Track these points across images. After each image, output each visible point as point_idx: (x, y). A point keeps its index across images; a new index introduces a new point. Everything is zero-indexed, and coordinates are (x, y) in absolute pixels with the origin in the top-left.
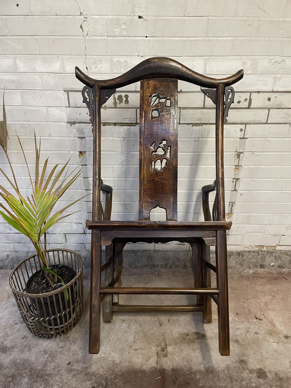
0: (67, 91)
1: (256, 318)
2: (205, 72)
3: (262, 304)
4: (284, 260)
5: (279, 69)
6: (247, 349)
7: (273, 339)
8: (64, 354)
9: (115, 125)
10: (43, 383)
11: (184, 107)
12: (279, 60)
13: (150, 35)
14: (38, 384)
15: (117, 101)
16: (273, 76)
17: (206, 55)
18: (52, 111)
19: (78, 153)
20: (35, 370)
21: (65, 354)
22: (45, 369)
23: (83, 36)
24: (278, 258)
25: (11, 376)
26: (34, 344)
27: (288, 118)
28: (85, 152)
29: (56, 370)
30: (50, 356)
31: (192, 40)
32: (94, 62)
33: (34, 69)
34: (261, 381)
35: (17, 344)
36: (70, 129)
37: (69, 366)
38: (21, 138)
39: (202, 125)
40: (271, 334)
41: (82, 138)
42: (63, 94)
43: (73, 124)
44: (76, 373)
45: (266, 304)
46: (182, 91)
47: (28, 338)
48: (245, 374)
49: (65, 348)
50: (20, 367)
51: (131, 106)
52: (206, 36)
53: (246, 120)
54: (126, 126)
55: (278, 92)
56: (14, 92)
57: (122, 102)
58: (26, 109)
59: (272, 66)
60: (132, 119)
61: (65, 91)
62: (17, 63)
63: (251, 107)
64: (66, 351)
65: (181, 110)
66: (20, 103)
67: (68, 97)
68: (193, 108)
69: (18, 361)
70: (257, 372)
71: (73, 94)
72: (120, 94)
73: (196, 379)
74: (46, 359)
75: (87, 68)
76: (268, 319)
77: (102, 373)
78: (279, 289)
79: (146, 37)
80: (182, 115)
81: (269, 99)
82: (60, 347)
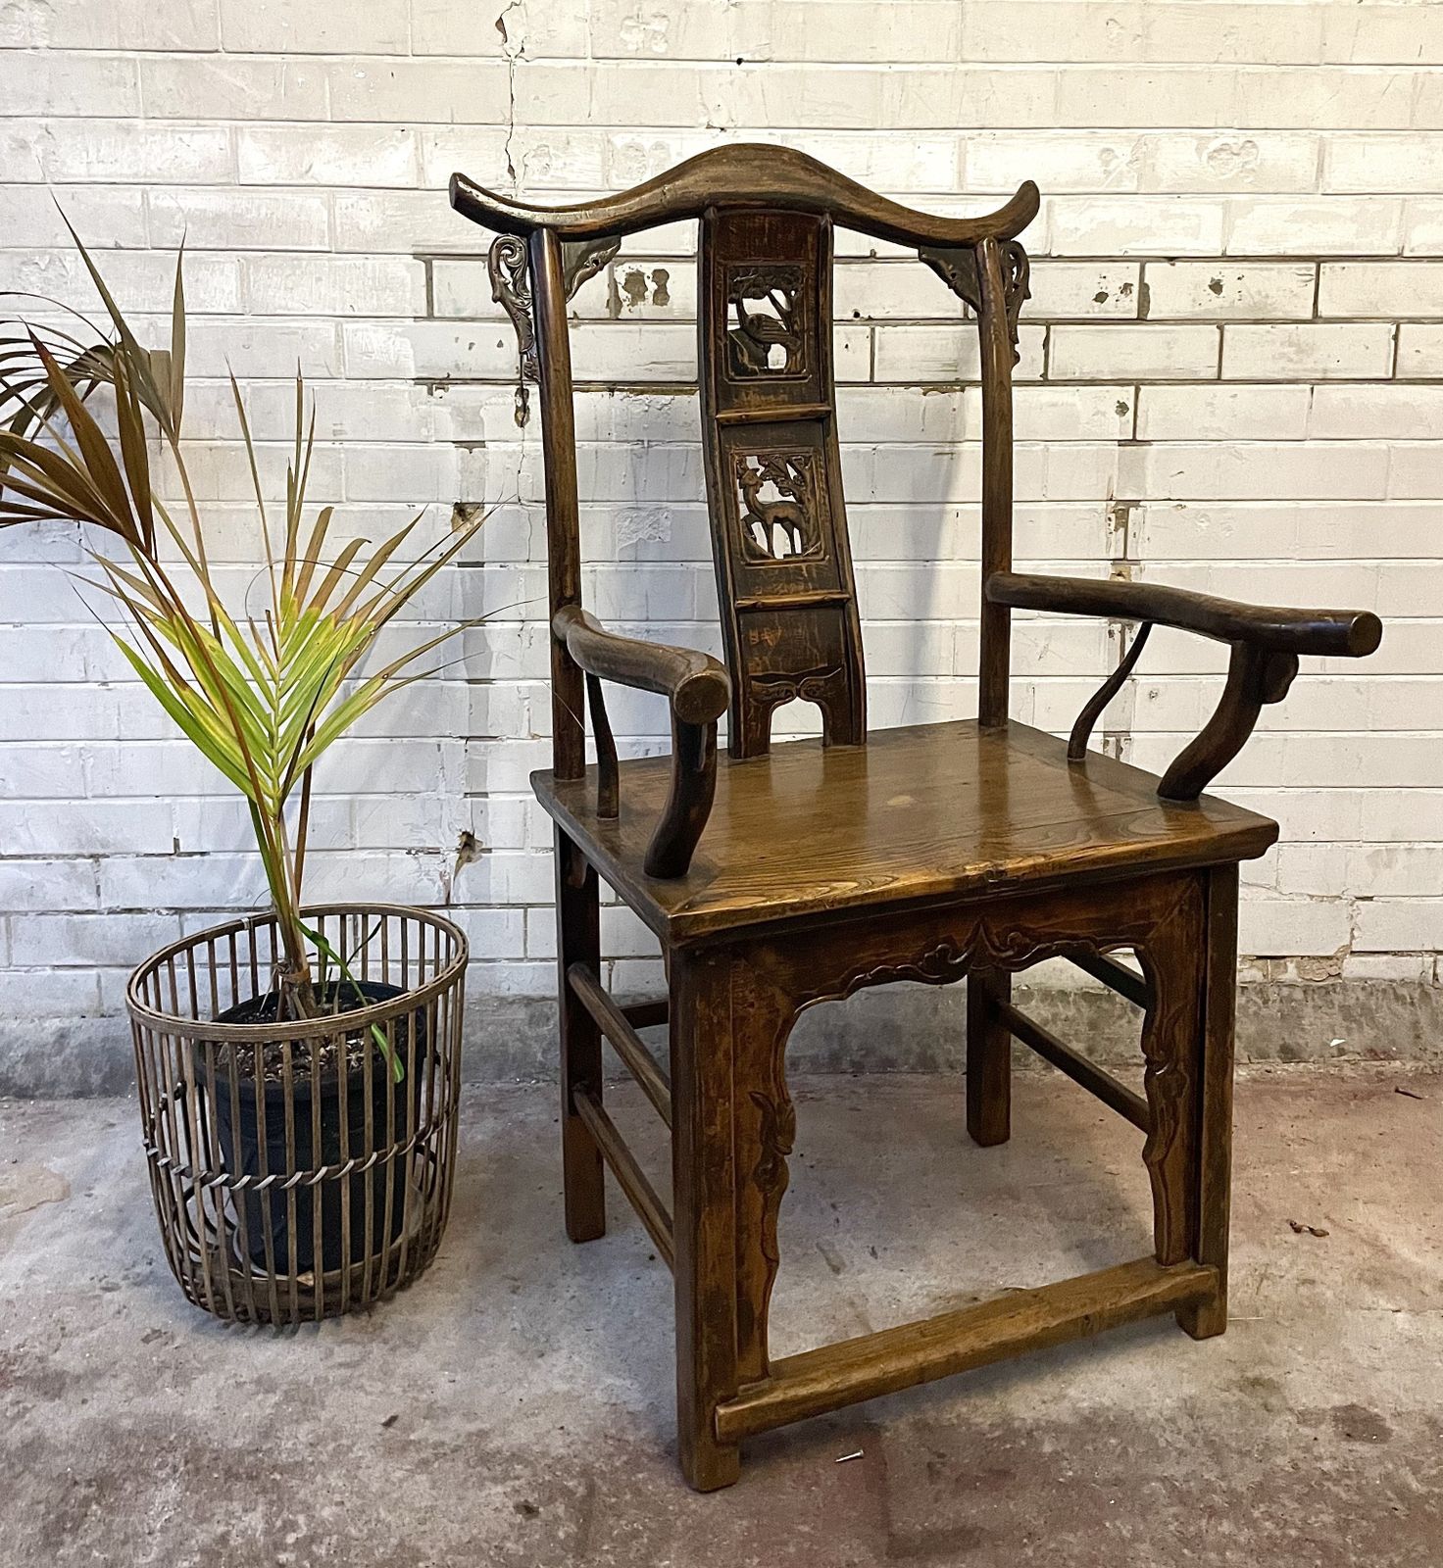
0: (427, 258)
1: (1298, 1230)
2: (962, 187)
3: (1316, 1184)
4: (1388, 1022)
5: (1237, 175)
6: (1270, 1340)
7: (1391, 1298)
8: (361, 1388)
9: (612, 391)
10: (261, 1499)
11: (884, 316)
12: (1231, 141)
13: (753, 55)
14: (237, 1506)
15: (622, 294)
16: (1222, 198)
17: (961, 126)
18: (359, 334)
19: (450, 511)
20: (214, 1451)
21: (369, 1389)
22: (264, 1448)
23: (506, 57)
24: (1361, 1016)
25: (91, 1480)
26: (205, 1358)
27: (1301, 361)
28: (480, 506)
29: (326, 1446)
30: (288, 1397)
31: (907, 72)
32: (539, 147)
33: (307, 172)
34: (1362, 1449)
35: (115, 1363)
36: (424, 407)
37: (391, 1430)
38: (216, 448)
39: (963, 390)
40: (1376, 1283)
41: (469, 445)
42: (408, 267)
43: (437, 388)
44: (427, 1454)
45: (1334, 1180)
46: (878, 255)
47: (173, 1338)
48: (1280, 1428)
49: (364, 1368)
50: (138, 1446)
51: (676, 315)
52: (959, 59)
53: (1135, 368)
54: (656, 392)
55: (1246, 258)
56: (214, 259)
57: (643, 298)
58: (250, 327)
59: (1211, 163)
60: (679, 367)
61: (416, 256)
62: (241, 151)
63: (1149, 317)
64: (371, 1378)
65: (878, 329)
66: (231, 303)
67: (429, 279)
68: (922, 322)
69: (126, 1423)
70: (1336, 1419)
71: (447, 267)
72: (636, 266)
73: (1041, 1455)
74: (268, 1411)
75: (511, 170)
76: (1352, 1231)
77: (562, 1451)
78: (1382, 1130)
79: (739, 61)
80: (880, 349)
81: (1216, 287)
82: (341, 1365)
